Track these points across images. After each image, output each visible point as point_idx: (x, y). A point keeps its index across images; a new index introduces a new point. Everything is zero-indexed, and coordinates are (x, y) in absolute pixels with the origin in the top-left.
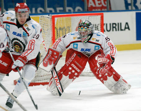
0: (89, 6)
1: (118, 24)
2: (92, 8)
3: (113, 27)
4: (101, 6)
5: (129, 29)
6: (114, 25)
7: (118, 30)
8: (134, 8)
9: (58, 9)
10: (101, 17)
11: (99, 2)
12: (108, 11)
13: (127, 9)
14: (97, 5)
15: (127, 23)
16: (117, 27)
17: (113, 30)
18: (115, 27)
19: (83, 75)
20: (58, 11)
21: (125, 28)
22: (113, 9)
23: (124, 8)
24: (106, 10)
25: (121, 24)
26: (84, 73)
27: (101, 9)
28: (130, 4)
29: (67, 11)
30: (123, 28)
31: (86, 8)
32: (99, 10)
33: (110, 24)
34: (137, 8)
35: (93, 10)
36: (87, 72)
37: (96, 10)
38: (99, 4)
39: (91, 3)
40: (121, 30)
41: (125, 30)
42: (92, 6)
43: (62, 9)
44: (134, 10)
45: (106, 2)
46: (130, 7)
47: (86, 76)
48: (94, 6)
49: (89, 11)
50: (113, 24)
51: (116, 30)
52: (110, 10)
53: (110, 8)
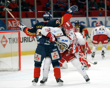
0: (9, 26)
2: (11, 28)
3: (24, 40)
4: (16, 26)
6: (25, 39)
7: (28, 42)
10: (18, 34)
11: (15, 24)
14: (14, 26)
16: (27, 40)
17: (24, 42)
18: (26, 40)
27: (17, 29)
31: (7, 28)
32: (15, 29)
33: (23, 38)
35: (12, 29)
36: (10, 68)
37: (13, 29)
38: (15, 25)
40: (30, 41)
41: (32, 41)
42: (10, 26)
48: (12, 26)
50: (24, 38)
51: (26, 42)
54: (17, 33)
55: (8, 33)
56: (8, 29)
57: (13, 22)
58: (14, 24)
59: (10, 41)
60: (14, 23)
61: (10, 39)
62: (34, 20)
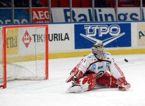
0: (34, 19)
1: (59, 34)
3: (55, 37)
4: (44, 18)
5: (69, 39)
6: (56, 36)
7: (59, 40)
8: (73, 21)
9: (6, 21)
10: (46, 28)
11: (43, 15)
12: (50, 23)
13: (67, 22)
15: (67, 34)
16: (58, 37)
17: (55, 40)
18: (56, 37)
19: (30, 79)
20: (6, 23)
21: (65, 38)
22: (54, 21)
23: (64, 21)
24: (48, 22)
25: (61, 34)
26: (31, 78)
27: (44, 22)
28: (69, 17)
29: (15, 23)
30: (63, 38)
32: (42, 22)
33: (52, 34)
34: (75, 21)
35: (37, 22)
36: (33, 76)
37: (40, 22)
38: (42, 17)
39: (35, 16)
40: (62, 40)
41: (65, 40)
42: (36, 19)
43: (9, 21)
44: (73, 23)
45: (48, 15)
46: (69, 20)
47: (33, 80)
48: (38, 18)
49: (33, 23)
50: (55, 34)
51: (57, 40)
52: (52, 22)
53: (52, 20)
54: (44, 28)
55: (32, 28)
56: (32, 22)
57: (39, 12)
58: (40, 15)
59: (35, 38)
60: (41, 13)
61: (35, 36)
62: (69, 10)
